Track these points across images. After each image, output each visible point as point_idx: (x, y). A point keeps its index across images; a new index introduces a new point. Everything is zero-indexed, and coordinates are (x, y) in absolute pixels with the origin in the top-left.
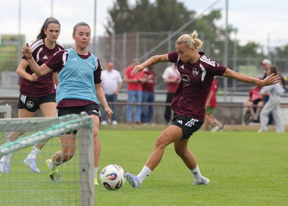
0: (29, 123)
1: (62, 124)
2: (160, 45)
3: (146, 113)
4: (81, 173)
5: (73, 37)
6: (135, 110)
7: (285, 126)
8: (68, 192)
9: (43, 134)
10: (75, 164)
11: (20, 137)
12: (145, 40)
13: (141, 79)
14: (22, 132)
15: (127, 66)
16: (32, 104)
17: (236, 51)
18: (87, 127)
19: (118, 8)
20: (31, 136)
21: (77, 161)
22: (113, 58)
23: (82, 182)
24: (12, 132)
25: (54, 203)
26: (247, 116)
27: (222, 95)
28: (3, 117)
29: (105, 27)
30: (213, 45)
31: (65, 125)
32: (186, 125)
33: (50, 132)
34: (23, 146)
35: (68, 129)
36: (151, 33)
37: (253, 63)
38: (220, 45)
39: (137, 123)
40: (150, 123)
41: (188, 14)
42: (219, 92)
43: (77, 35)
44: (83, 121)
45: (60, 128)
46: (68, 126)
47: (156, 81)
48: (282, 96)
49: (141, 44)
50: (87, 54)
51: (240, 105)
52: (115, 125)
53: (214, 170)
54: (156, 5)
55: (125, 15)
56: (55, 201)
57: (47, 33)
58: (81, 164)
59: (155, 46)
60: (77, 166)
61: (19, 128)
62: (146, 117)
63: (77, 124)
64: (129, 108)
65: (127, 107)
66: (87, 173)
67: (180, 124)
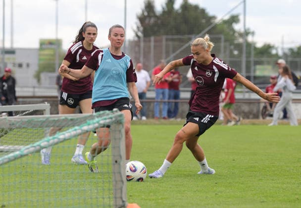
0: (66, 119)
1: (97, 120)
2: (184, 47)
3: (172, 110)
4: (114, 164)
5: (109, 38)
6: (162, 106)
7: (298, 120)
8: (102, 182)
9: (79, 129)
10: (108, 156)
11: (58, 132)
12: (170, 43)
13: (167, 79)
14: (60, 128)
15: (155, 66)
16: (72, 100)
17: (253, 53)
18: (119, 122)
19: (146, 14)
20: (67, 131)
21: (110, 154)
22: (141, 59)
23: (114, 173)
24: (52, 128)
25: (90, 191)
26: (264, 111)
27: (241, 92)
28: (43, 114)
29: (134, 31)
30: (232, 47)
31: (99, 121)
32: (202, 121)
33: (85, 128)
34: (61, 140)
35: (101, 124)
36: (176, 37)
37: (269, 63)
38: (239, 47)
39: (164, 118)
40: (176, 118)
41: (210, 19)
42: (238, 89)
43: (112, 36)
44: (115, 117)
45: (94, 123)
46: (102, 122)
47: (181, 80)
48: (293, 93)
49: (167, 46)
50: (121, 55)
51: (257, 101)
52: (144, 120)
53: (234, 160)
54: (180, 11)
55: (152, 20)
56: (91, 190)
57: (85, 35)
58: (114, 156)
59: (180, 48)
60: (111, 158)
61: (57, 124)
62: (172, 113)
63: (110, 120)
64: (157, 105)
65: (155, 103)
66: (119, 164)
67: (196, 121)
